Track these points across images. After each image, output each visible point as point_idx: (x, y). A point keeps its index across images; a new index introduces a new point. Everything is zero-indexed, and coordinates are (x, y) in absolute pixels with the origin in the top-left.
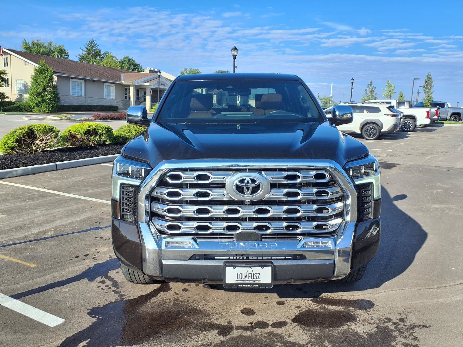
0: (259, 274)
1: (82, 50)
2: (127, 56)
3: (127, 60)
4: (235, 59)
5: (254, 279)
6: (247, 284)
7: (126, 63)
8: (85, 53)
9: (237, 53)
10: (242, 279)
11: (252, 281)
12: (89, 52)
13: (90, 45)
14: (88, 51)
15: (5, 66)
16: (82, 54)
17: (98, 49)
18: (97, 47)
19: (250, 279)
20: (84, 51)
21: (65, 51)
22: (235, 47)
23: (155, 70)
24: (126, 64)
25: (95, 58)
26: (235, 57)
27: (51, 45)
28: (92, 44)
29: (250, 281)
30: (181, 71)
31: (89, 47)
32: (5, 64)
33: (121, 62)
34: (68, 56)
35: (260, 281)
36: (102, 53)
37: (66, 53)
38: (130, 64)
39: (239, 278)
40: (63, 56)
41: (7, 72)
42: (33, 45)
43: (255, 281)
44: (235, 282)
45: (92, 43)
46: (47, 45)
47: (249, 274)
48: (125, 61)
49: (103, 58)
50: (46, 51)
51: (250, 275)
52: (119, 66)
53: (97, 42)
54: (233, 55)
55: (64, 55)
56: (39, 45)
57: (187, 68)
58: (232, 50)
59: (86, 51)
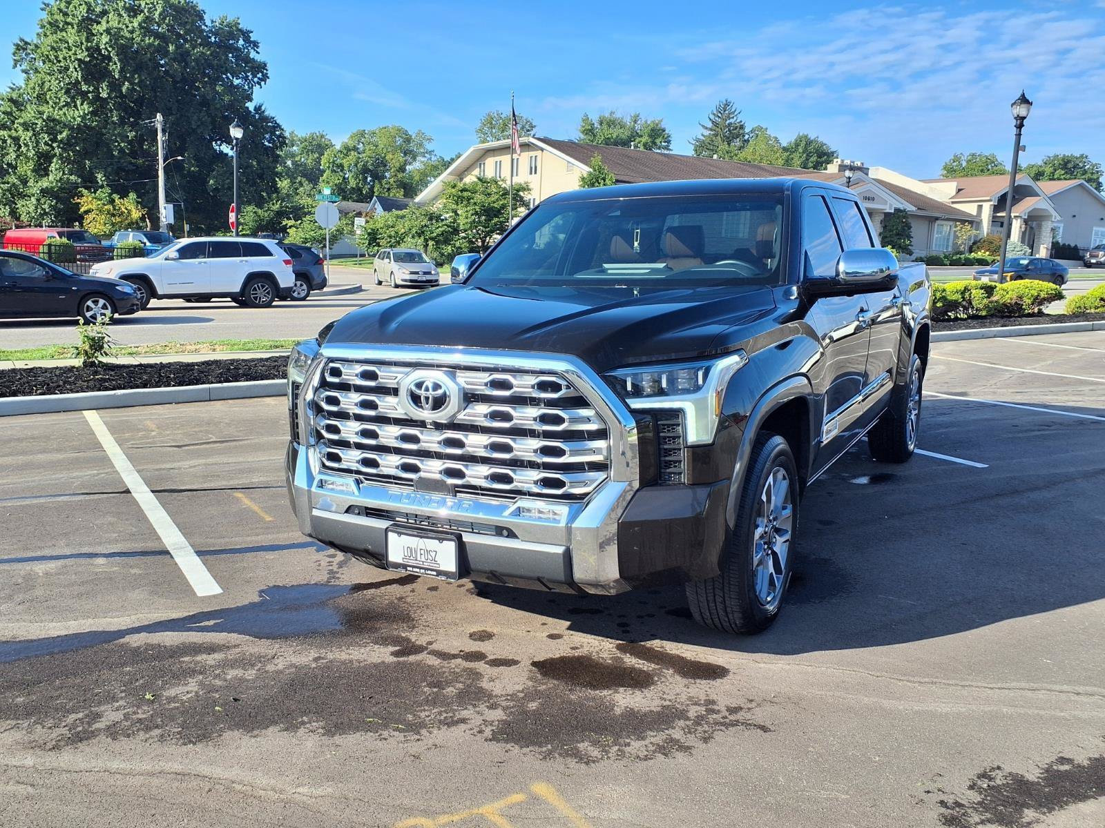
0: (436, 552)
1: (703, 126)
2: (806, 134)
3: (803, 144)
4: (1020, 127)
5: (429, 561)
6: (421, 568)
7: (801, 150)
8: (707, 133)
9: (1029, 110)
10: (412, 558)
11: (426, 564)
12: (717, 129)
13: (720, 115)
14: (714, 128)
15: (531, 173)
16: (702, 135)
17: (738, 121)
18: (735, 118)
19: (423, 559)
20: (706, 128)
21: (664, 131)
22: (1023, 95)
23: (855, 163)
24: (800, 153)
25: (729, 144)
26: (1020, 122)
27: (635, 122)
28: (725, 111)
29: (423, 562)
30: (946, 163)
31: (717, 119)
32: (531, 168)
33: (788, 149)
34: (669, 142)
35: (438, 566)
36: (747, 130)
37: (666, 136)
38: (810, 153)
39: (406, 555)
40: (658, 143)
41: (531, 186)
42: (601, 123)
43: (431, 565)
44: (401, 562)
45: (725, 109)
46: (628, 121)
47: (421, 549)
48: (797, 145)
49: (747, 141)
50: (624, 134)
51: (422, 552)
52: (782, 160)
53: (737, 106)
54: (1015, 118)
55: (661, 142)
56: (611, 123)
57: (961, 154)
58: (1012, 105)
59: (711, 130)
